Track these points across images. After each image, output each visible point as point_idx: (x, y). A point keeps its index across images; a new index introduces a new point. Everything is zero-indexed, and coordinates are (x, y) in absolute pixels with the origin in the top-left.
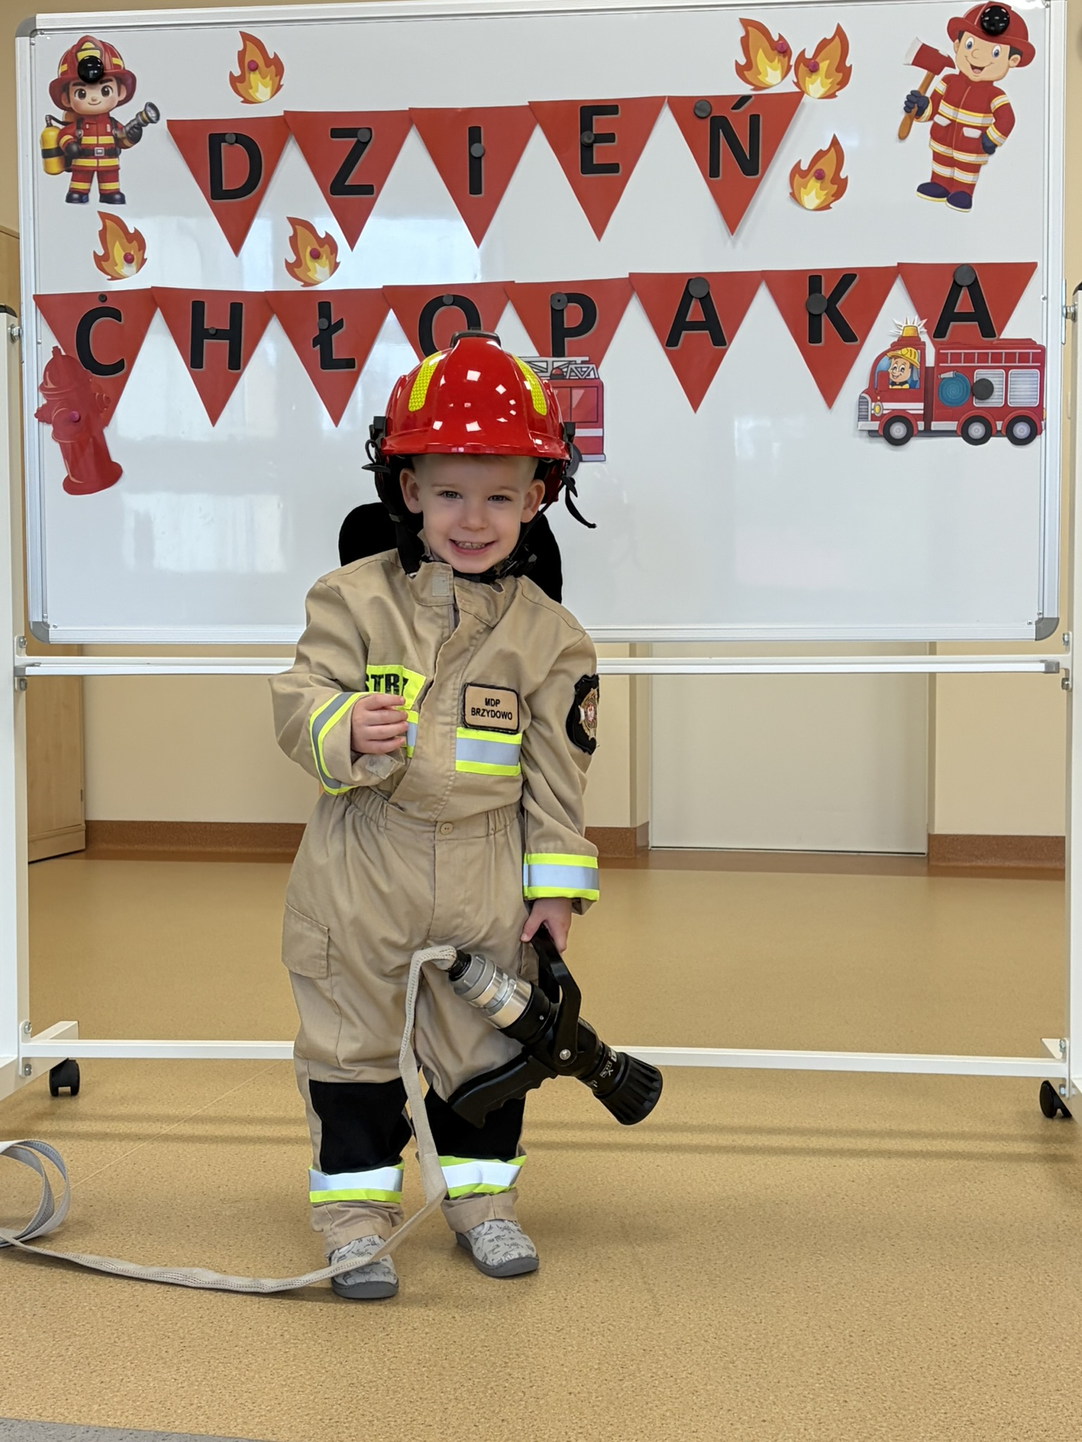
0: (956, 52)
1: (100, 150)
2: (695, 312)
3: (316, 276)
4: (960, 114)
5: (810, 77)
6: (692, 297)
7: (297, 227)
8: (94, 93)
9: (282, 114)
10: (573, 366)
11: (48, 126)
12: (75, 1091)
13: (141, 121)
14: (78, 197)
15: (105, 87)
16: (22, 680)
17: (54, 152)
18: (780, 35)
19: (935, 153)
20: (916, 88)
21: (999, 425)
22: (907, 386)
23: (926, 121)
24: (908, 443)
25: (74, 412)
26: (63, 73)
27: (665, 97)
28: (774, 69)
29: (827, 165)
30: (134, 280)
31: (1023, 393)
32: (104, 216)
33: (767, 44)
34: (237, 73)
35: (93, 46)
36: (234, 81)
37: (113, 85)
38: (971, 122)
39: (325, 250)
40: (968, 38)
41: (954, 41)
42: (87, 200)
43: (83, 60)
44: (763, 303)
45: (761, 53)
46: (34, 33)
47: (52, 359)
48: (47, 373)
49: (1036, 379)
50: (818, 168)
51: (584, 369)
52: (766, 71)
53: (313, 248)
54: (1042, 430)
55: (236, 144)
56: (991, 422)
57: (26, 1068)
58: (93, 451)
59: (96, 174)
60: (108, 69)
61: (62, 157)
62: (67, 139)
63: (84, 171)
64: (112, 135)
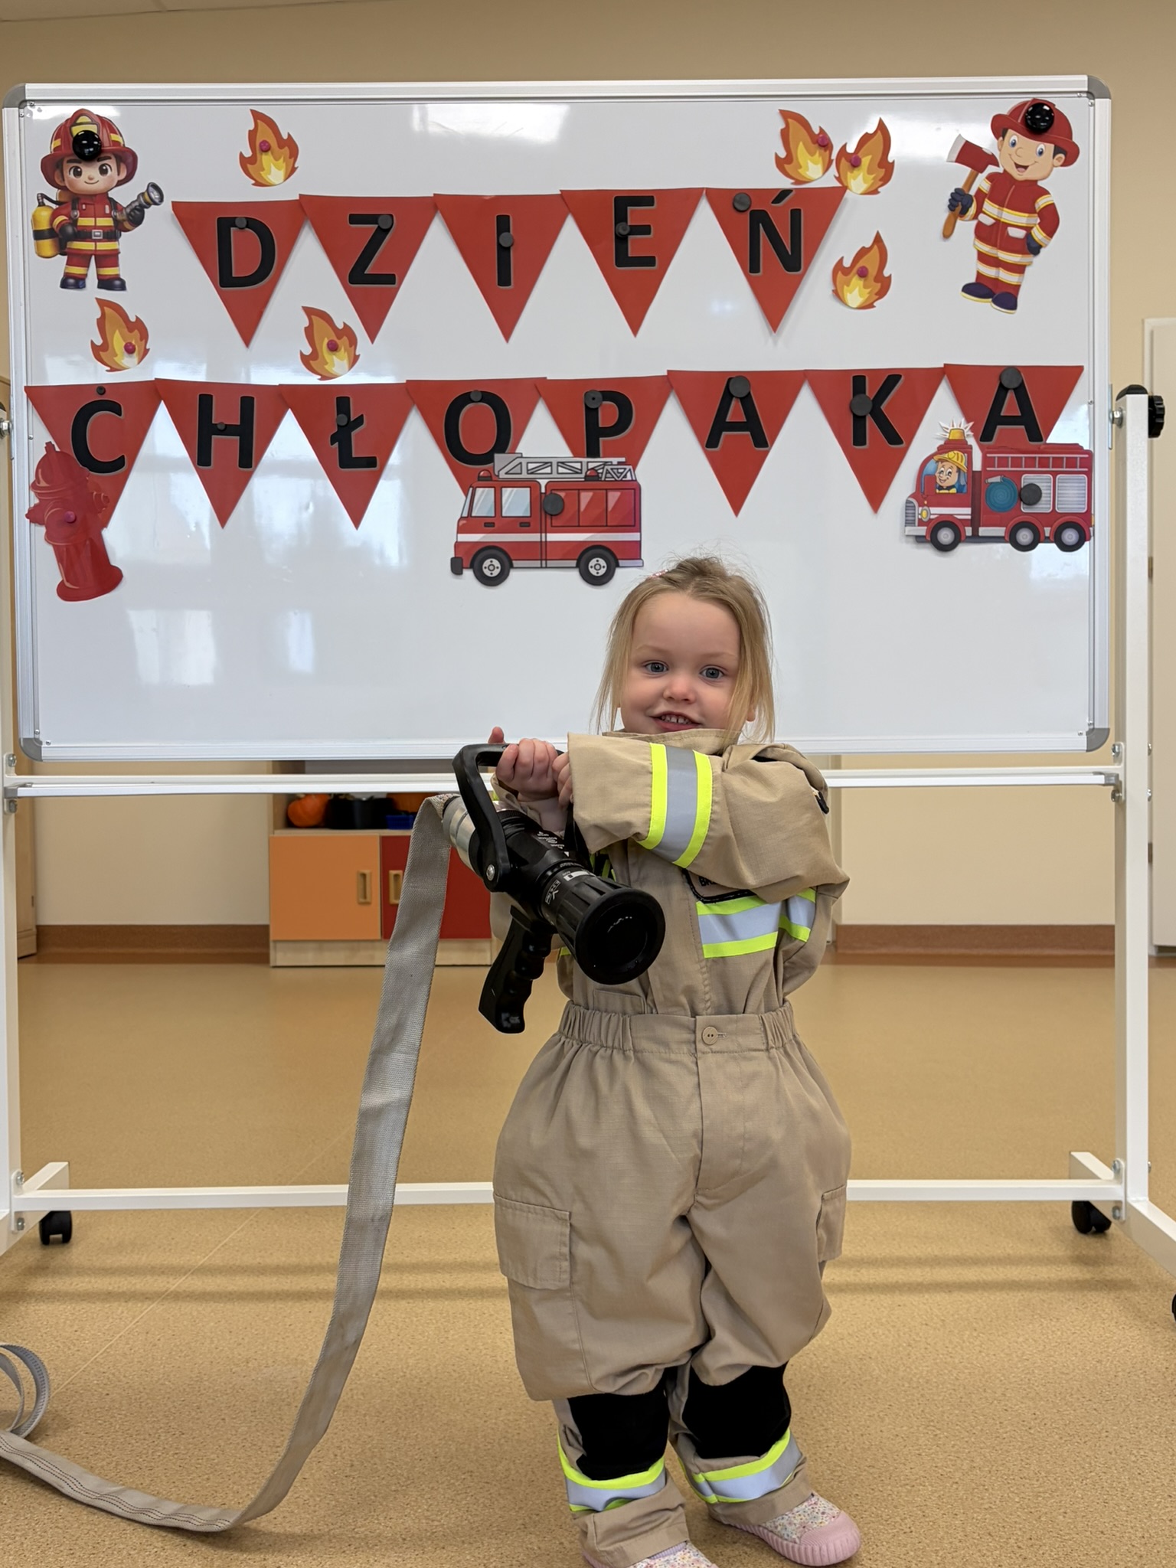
0: (1000, 150)
1: (97, 233)
2: (735, 412)
3: (334, 369)
4: (1004, 212)
5: (852, 172)
6: (733, 396)
7: (313, 317)
8: (90, 171)
9: (297, 198)
10: (609, 468)
11: (39, 206)
12: (67, 1238)
13: (144, 204)
14: (74, 282)
15: (104, 165)
16: (12, 802)
17: (47, 234)
18: (821, 129)
19: (979, 252)
20: (960, 185)
21: (1047, 531)
22: (954, 491)
23: (969, 220)
24: (956, 549)
25: (69, 513)
26: (55, 149)
27: (702, 189)
28: (816, 163)
29: (870, 262)
30: (134, 372)
31: (1071, 499)
32: (102, 303)
33: (808, 137)
34: (248, 153)
35: (89, 120)
36: (244, 162)
37: (112, 163)
38: (1016, 221)
39: (343, 343)
40: (1012, 136)
41: (997, 137)
42: (84, 286)
43: (77, 134)
44: (807, 405)
45: (801, 147)
46: (24, 104)
47: (45, 456)
48: (40, 471)
49: (1083, 485)
50: (861, 265)
51: (620, 471)
52: (807, 163)
53: (331, 339)
54: (1090, 537)
55: (247, 229)
56: (1039, 527)
57: (18, 1222)
58: (89, 555)
59: (93, 258)
60: (107, 145)
61: (57, 239)
62: (61, 220)
63: (79, 254)
64: (111, 217)
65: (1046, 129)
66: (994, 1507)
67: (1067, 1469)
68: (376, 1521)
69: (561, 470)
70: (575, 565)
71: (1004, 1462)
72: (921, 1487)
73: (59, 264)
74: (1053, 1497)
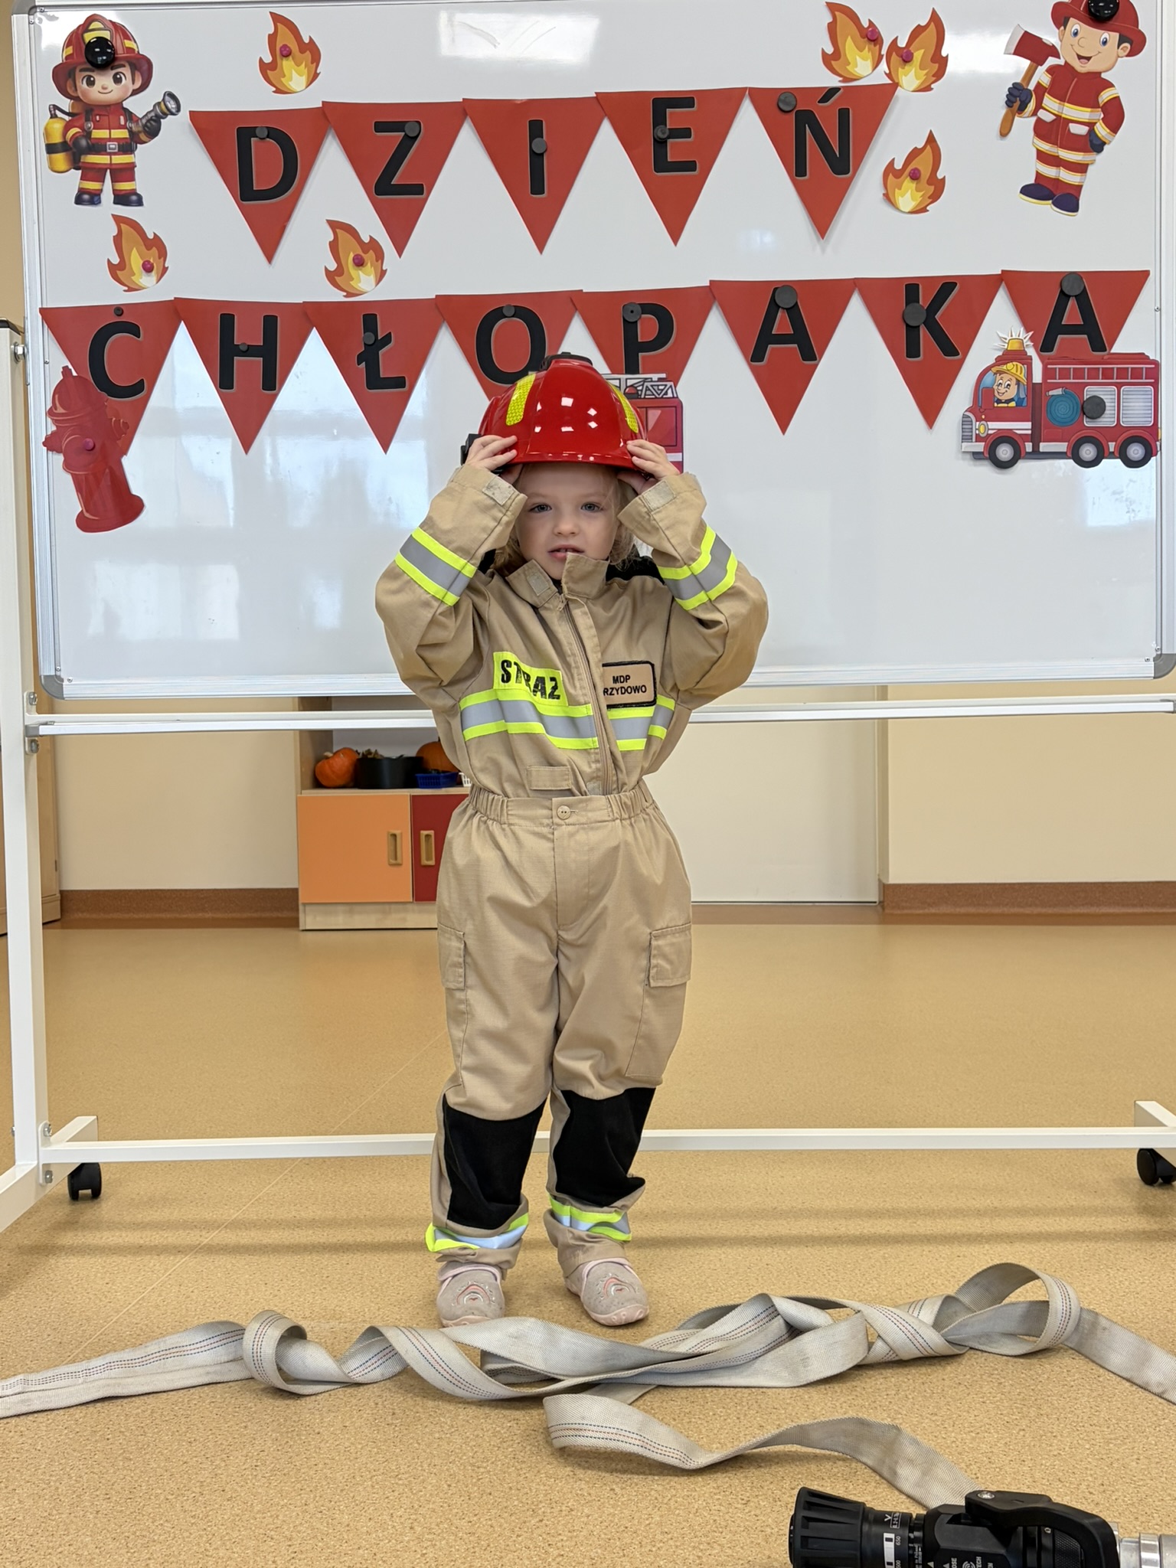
0: (1061, 41)
1: (113, 146)
2: (782, 325)
3: (359, 285)
4: (1065, 108)
5: (903, 68)
6: (779, 307)
7: (338, 230)
8: (104, 80)
9: (320, 105)
10: (649, 384)
11: (51, 118)
12: (96, 1193)
13: (159, 113)
14: (87, 198)
15: (117, 74)
16: (34, 741)
17: (59, 146)
18: (870, 21)
19: (1038, 151)
20: (1019, 80)
21: (1112, 446)
22: (1013, 404)
23: (1028, 117)
24: (1016, 465)
25: (88, 440)
26: (67, 58)
27: (746, 88)
28: (864, 58)
29: (923, 164)
30: (153, 291)
31: (1136, 412)
32: (118, 220)
33: (856, 31)
34: (268, 59)
35: (102, 26)
36: (264, 68)
37: (126, 71)
38: (1079, 116)
39: (369, 257)
40: (1074, 24)
41: (1058, 28)
42: (99, 202)
43: (90, 41)
44: (856, 314)
45: (849, 41)
46: (34, 10)
47: (61, 381)
48: (57, 396)
49: (1150, 396)
50: (914, 167)
51: (661, 387)
52: (856, 61)
53: (358, 253)
54: (1157, 452)
55: (268, 139)
56: (1103, 442)
57: (46, 1175)
58: (109, 483)
59: (108, 171)
60: (121, 53)
61: (69, 153)
62: (75, 132)
63: (95, 168)
64: (127, 128)
65: (1110, 18)
66: (1063, 1453)
67: (1138, 1416)
68: (420, 1468)
71: (1073, 1409)
72: (986, 1434)
74: (1125, 1444)
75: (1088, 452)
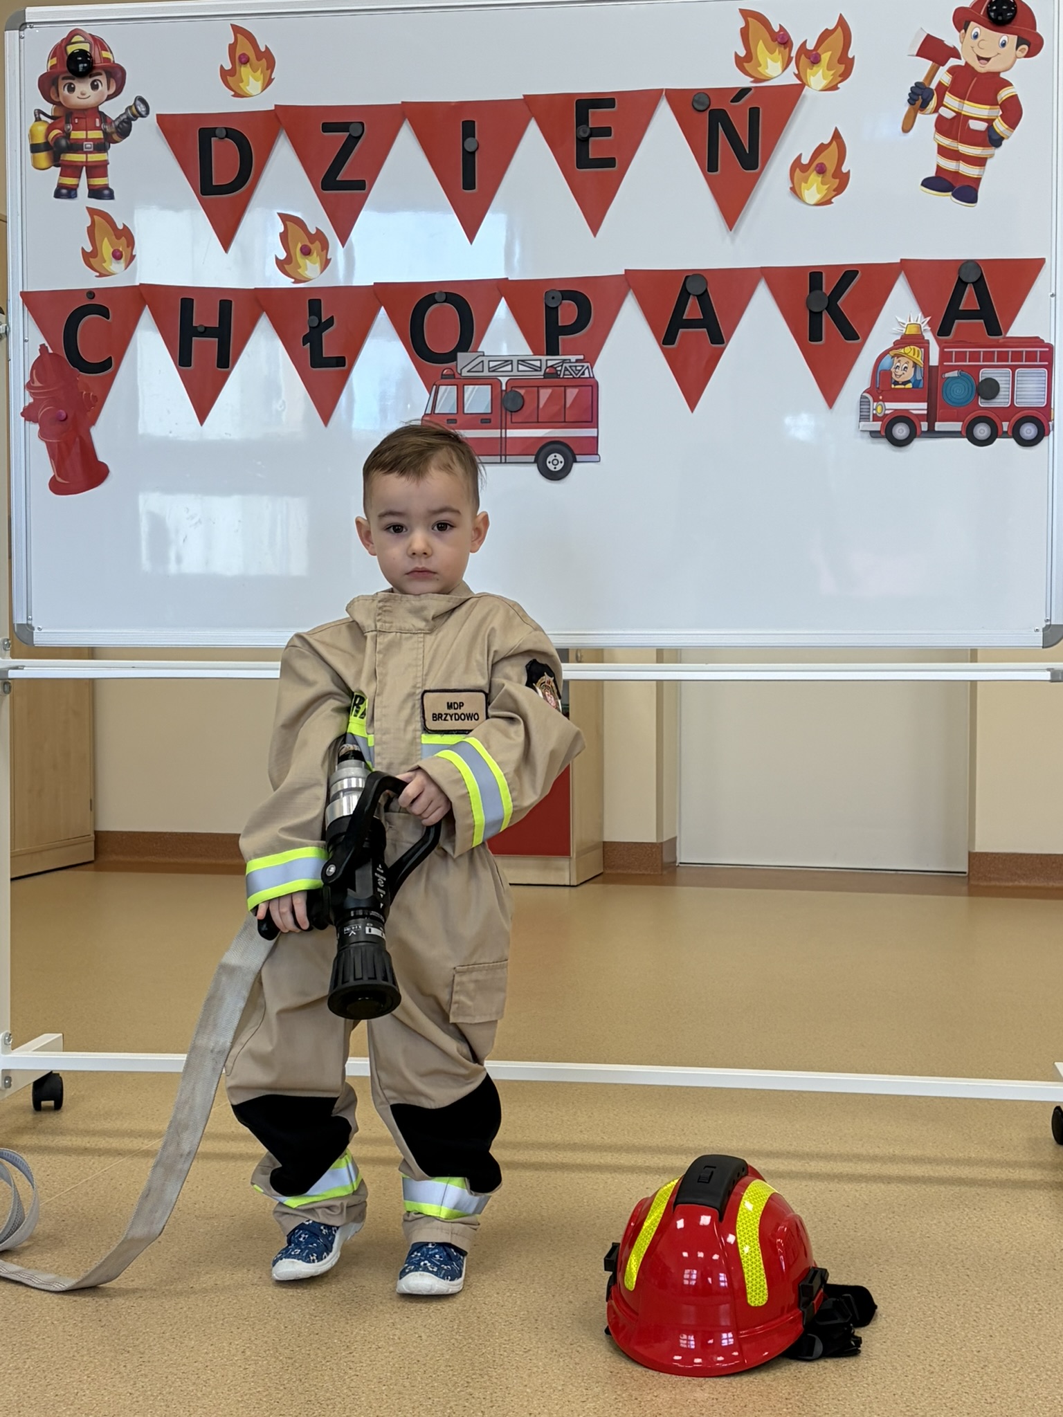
0: (962, 43)
1: (89, 145)
2: (692, 310)
3: (306, 272)
4: (965, 105)
5: (812, 69)
6: (690, 294)
7: (288, 223)
8: (83, 87)
9: (273, 108)
10: (567, 365)
11: (36, 121)
12: (58, 1106)
13: (132, 116)
14: (68, 192)
15: (95, 81)
16: (6, 683)
18: (781, 28)
19: (939, 145)
20: (921, 80)
21: (1005, 426)
22: (909, 386)
23: (930, 113)
24: (911, 444)
25: (61, 411)
26: (52, 67)
27: (662, 90)
28: (774, 61)
29: (829, 159)
30: (120, 277)
31: (1030, 393)
32: (92, 212)
33: (767, 35)
34: (228, 66)
35: (82, 39)
36: (225, 74)
37: (103, 79)
38: (978, 113)
39: (315, 247)
40: (974, 28)
41: (959, 31)
42: (76, 196)
43: (73, 52)
44: (763, 302)
45: (761, 45)
46: (24, 26)
47: (39, 357)
48: (34, 371)
49: (1044, 378)
50: (819, 162)
51: (579, 368)
52: (767, 62)
53: (306, 243)
54: (1051, 430)
55: (226, 139)
56: (997, 422)
57: (5, 1079)
58: (79, 451)
59: (84, 168)
60: (98, 62)
61: (50, 152)
62: (56, 133)
63: (72, 166)
64: (101, 130)
69: (521, 368)
70: (533, 460)
73: (54, 175)
75: (982, 431)
